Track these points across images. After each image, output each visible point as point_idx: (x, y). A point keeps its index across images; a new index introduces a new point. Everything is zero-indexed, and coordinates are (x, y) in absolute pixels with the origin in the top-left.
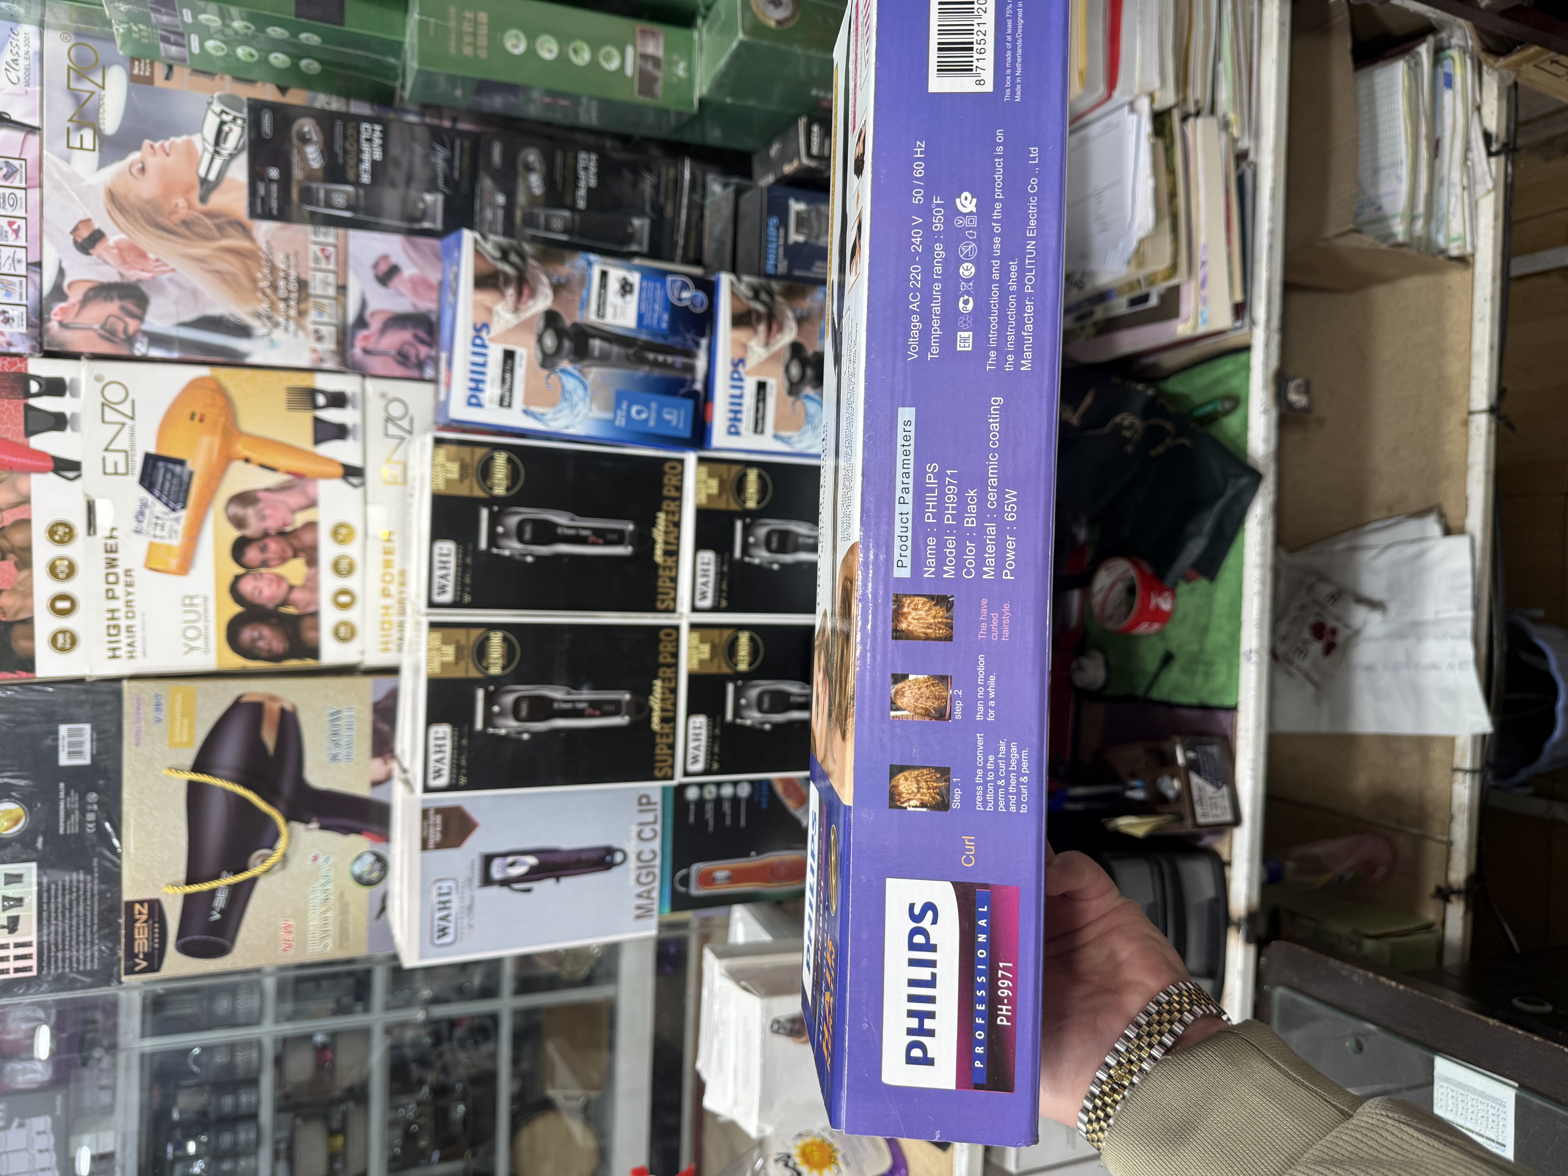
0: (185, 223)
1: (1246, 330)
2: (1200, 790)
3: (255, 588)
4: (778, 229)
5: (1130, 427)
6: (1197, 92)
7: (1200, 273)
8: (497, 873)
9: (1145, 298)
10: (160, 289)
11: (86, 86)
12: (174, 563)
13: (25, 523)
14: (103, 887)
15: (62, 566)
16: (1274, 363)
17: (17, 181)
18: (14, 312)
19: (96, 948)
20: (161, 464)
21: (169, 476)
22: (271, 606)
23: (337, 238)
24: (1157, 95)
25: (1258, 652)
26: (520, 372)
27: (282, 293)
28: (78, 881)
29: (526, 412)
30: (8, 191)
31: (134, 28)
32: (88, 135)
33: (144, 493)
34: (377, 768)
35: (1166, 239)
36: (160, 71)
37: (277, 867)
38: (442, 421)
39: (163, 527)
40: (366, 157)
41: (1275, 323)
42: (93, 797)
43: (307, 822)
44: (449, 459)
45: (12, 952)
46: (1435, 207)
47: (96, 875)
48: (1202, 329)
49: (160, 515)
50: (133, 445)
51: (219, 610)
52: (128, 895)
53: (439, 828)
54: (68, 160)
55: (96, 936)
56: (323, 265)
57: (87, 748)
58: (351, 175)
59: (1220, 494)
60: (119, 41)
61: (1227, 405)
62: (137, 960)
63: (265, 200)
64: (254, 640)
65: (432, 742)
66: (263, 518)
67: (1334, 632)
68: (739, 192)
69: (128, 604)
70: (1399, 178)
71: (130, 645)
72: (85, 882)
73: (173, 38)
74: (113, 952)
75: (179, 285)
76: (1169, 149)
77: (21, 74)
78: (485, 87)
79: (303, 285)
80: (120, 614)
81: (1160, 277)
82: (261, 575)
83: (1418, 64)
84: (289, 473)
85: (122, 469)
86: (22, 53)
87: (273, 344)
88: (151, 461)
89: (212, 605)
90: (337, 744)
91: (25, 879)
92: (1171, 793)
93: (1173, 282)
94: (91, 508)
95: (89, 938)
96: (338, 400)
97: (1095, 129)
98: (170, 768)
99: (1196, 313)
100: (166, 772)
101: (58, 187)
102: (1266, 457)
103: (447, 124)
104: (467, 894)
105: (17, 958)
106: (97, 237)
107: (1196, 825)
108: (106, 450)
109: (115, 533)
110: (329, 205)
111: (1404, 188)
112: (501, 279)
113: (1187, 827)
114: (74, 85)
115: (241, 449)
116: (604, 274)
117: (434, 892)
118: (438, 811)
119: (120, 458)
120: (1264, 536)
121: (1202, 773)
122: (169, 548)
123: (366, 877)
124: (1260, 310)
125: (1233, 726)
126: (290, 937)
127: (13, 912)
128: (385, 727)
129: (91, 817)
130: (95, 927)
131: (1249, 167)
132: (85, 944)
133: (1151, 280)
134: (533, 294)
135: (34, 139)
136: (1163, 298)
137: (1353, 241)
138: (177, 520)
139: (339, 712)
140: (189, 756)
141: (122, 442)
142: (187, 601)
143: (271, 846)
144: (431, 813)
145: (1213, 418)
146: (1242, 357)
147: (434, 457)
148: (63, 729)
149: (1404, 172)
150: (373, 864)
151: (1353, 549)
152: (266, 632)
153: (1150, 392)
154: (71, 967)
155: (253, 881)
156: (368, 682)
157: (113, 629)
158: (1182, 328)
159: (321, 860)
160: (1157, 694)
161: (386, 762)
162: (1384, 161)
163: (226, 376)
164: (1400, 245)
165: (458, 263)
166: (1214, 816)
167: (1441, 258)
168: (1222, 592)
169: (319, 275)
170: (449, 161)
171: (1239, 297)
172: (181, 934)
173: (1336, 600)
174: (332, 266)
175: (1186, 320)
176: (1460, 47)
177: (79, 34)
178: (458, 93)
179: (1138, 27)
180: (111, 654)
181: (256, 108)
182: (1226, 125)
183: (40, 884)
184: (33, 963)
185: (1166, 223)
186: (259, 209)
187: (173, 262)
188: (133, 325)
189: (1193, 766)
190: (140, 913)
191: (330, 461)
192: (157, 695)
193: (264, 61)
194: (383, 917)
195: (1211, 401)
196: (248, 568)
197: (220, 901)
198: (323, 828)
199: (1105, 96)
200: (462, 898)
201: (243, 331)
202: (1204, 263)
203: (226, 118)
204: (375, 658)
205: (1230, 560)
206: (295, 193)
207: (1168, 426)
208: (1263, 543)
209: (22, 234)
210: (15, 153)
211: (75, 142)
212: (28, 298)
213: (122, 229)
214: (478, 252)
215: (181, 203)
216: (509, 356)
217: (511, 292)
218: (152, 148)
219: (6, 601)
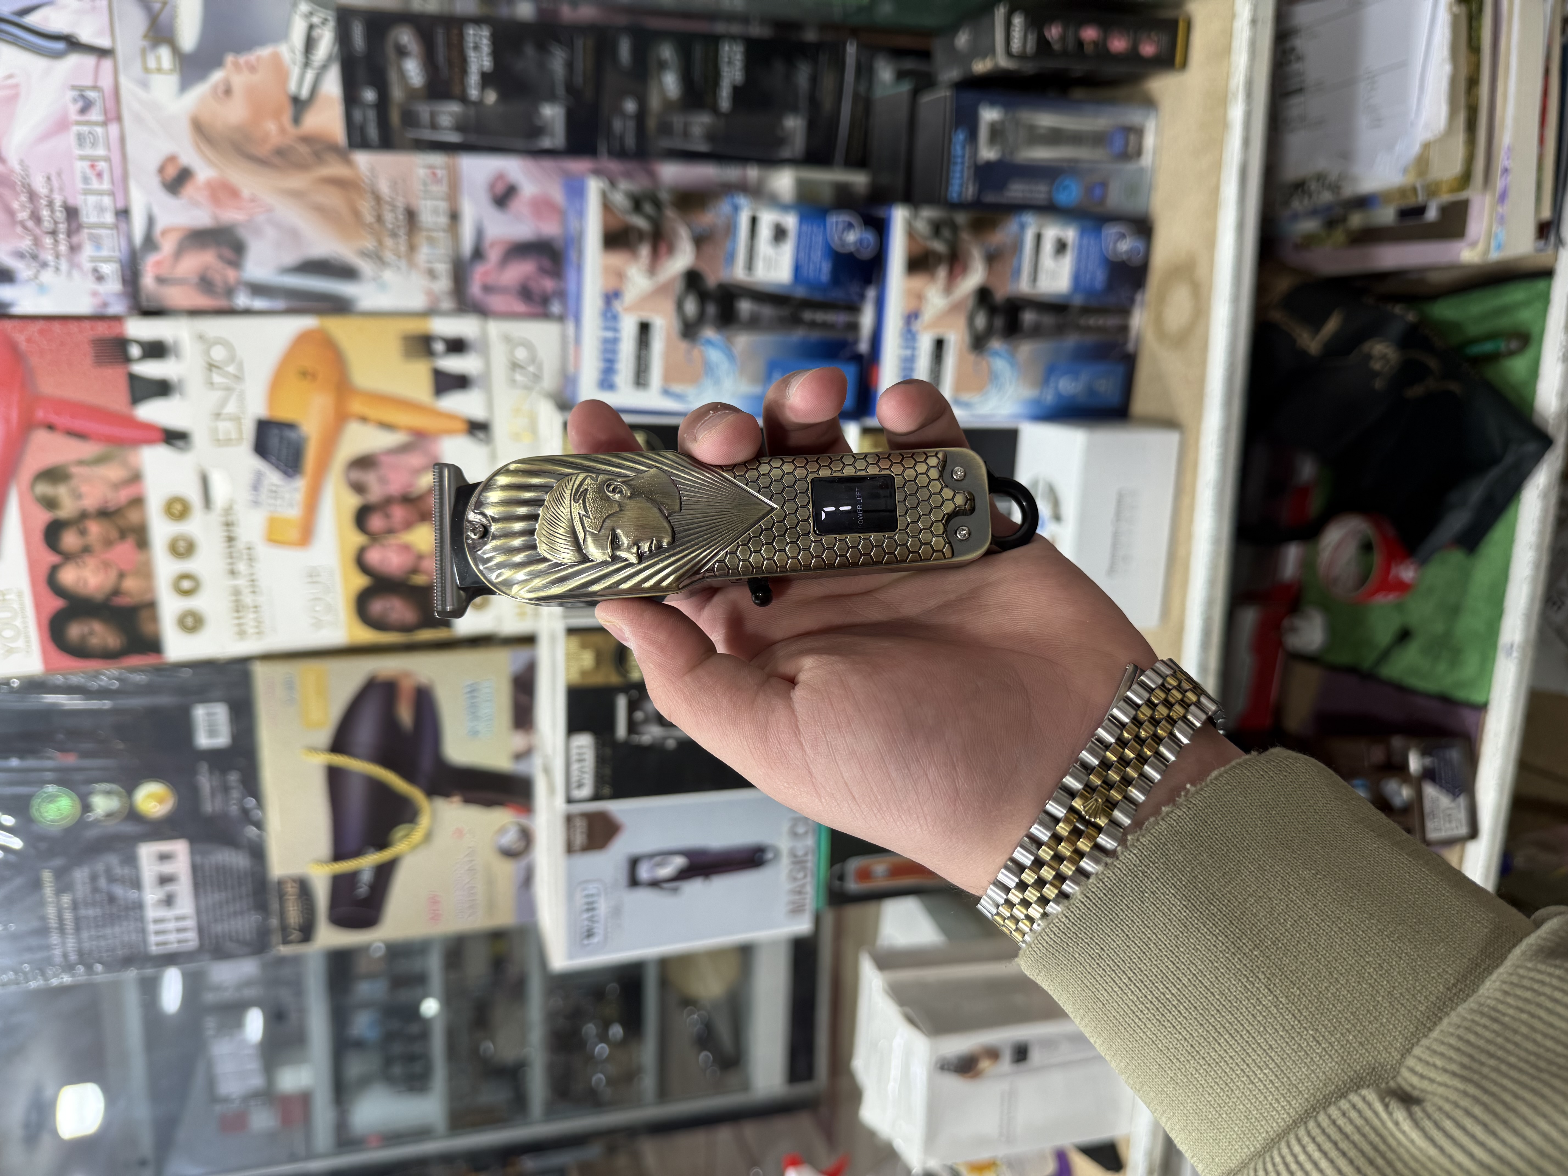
0: (280, 152)
1: (1550, 251)
2: (1435, 801)
3: (382, 558)
4: (964, 148)
5: (1382, 358)
7: (1499, 183)
8: (644, 874)
9: (1420, 210)
10: (258, 232)
12: (293, 535)
13: (139, 502)
14: (251, 862)
15: (182, 543)
17: (95, 115)
18: (107, 268)
19: (247, 918)
20: (275, 431)
21: (283, 443)
22: (399, 578)
23: (447, 164)
25: (1522, 648)
26: (658, 346)
27: (389, 226)
29: (666, 392)
30: (85, 129)
32: (165, 54)
33: (258, 462)
34: (518, 741)
35: (1460, 138)
37: (421, 845)
39: (280, 498)
40: (474, 66)
42: (234, 776)
43: (448, 796)
45: (171, 925)
48: (1495, 256)
49: (277, 484)
50: (243, 411)
51: (346, 583)
52: (276, 873)
53: (583, 831)
54: (145, 85)
56: (434, 191)
57: (224, 727)
58: (457, 90)
59: (1495, 460)
62: (290, 931)
63: (362, 129)
64: (384, 612)
65: (573, 753)
66: (384, 482)
68: (916, 93)
69: (252, 579)
71: (258, 621)
72: (237, 860)
74: (267, 922)
75: (277, 226)
76: (1475, 18)
79: (412, 215)
80: (243, 591)
81: (1444, 188)
82: (387, 543)
84: (409, 431)
85: (232, 438)
87: (383, 285)
88: (264, 427)
89: (338, 579)
90: (476, 717)
91: (178, 856)
92: (1398, 800)
93: (1461, 195)
94: (205, 482)
96: (457, 346)
98: (308, 750)
99: (1489, 235)
100: (302, 754)
101: (138, 119)
102: (1558, 415)
104: (614, 896)
105: (177, 930)
106: (185, 174)
108: (217, 418)
109: (233, 507)
112: (634, 235)
115: (356, 406)
116: (754, 221)
117: (580, 894)
118: (583, 815)
119: (229, 424)
120: (1545, 510)
121: (1438, 782)
122: (288, 519)
123: (511, 850)
125: (1480, 726)
126: (438, 908)
127: (167, 889)
128: (524, 700)
129: (233, 795)
130: (250, 899)
133: (1432, 190)
134: (671, 250)
135: (107, 64)
136: (1445, 212)
138: (295, 488)
139: (476, 683)
140: (325, 737)
141: (230, 408)
142: (313, 576)
143: (414, 822)
144: (576, 819)
145: (1491, 358)
146: (1541, 285)
148: (199, 710)
150: (517, 836)
152: (397, 603)
153: (1412, 316)
154: (228, 939)
155: (396, 858)
157: (240, 606)
158: (1467, 252)
159: (465, 834)
160: (1389, 672)
161: (526, 736)
163: (336, 326)
165: (584, 214)
166: (1447, 830)
168: (1482, 569)
169: (429, 203)
170: (570, 66)
171: (1548, 213)
172: (331, 907)
174: (442, 191)
175: (1474, 243)
180: (237, 630)
181: (346, 16)
184: (192, 935)
186: (358, 137)
187: (270, 199)
188: (231, 274)
189: (1428, 774)
190: (290, 892)
191: (453, 415)
192: (289, 677)
194: (527, 890)
195: (1492, 336)
196: (374, 538)
197: (366, 877)
198: (466, 801)
200: (609, 900)
201: (349, 273)
202: (1506, 170)
203: (315, 20)
204: (511, 626)
205: (1498, 533)
206: (395, 117)
207: (1433, 363)
208: (1543, 520)
209: (106, 177)
210: (89, 82)
211: (152, 63)
212: (120, 250)
213: (210, 163)
214: (607, 206)
215: (271, 127)
216: (644, 328)
217: (645, 251)
218: (236, 65)
219: (130, 584)
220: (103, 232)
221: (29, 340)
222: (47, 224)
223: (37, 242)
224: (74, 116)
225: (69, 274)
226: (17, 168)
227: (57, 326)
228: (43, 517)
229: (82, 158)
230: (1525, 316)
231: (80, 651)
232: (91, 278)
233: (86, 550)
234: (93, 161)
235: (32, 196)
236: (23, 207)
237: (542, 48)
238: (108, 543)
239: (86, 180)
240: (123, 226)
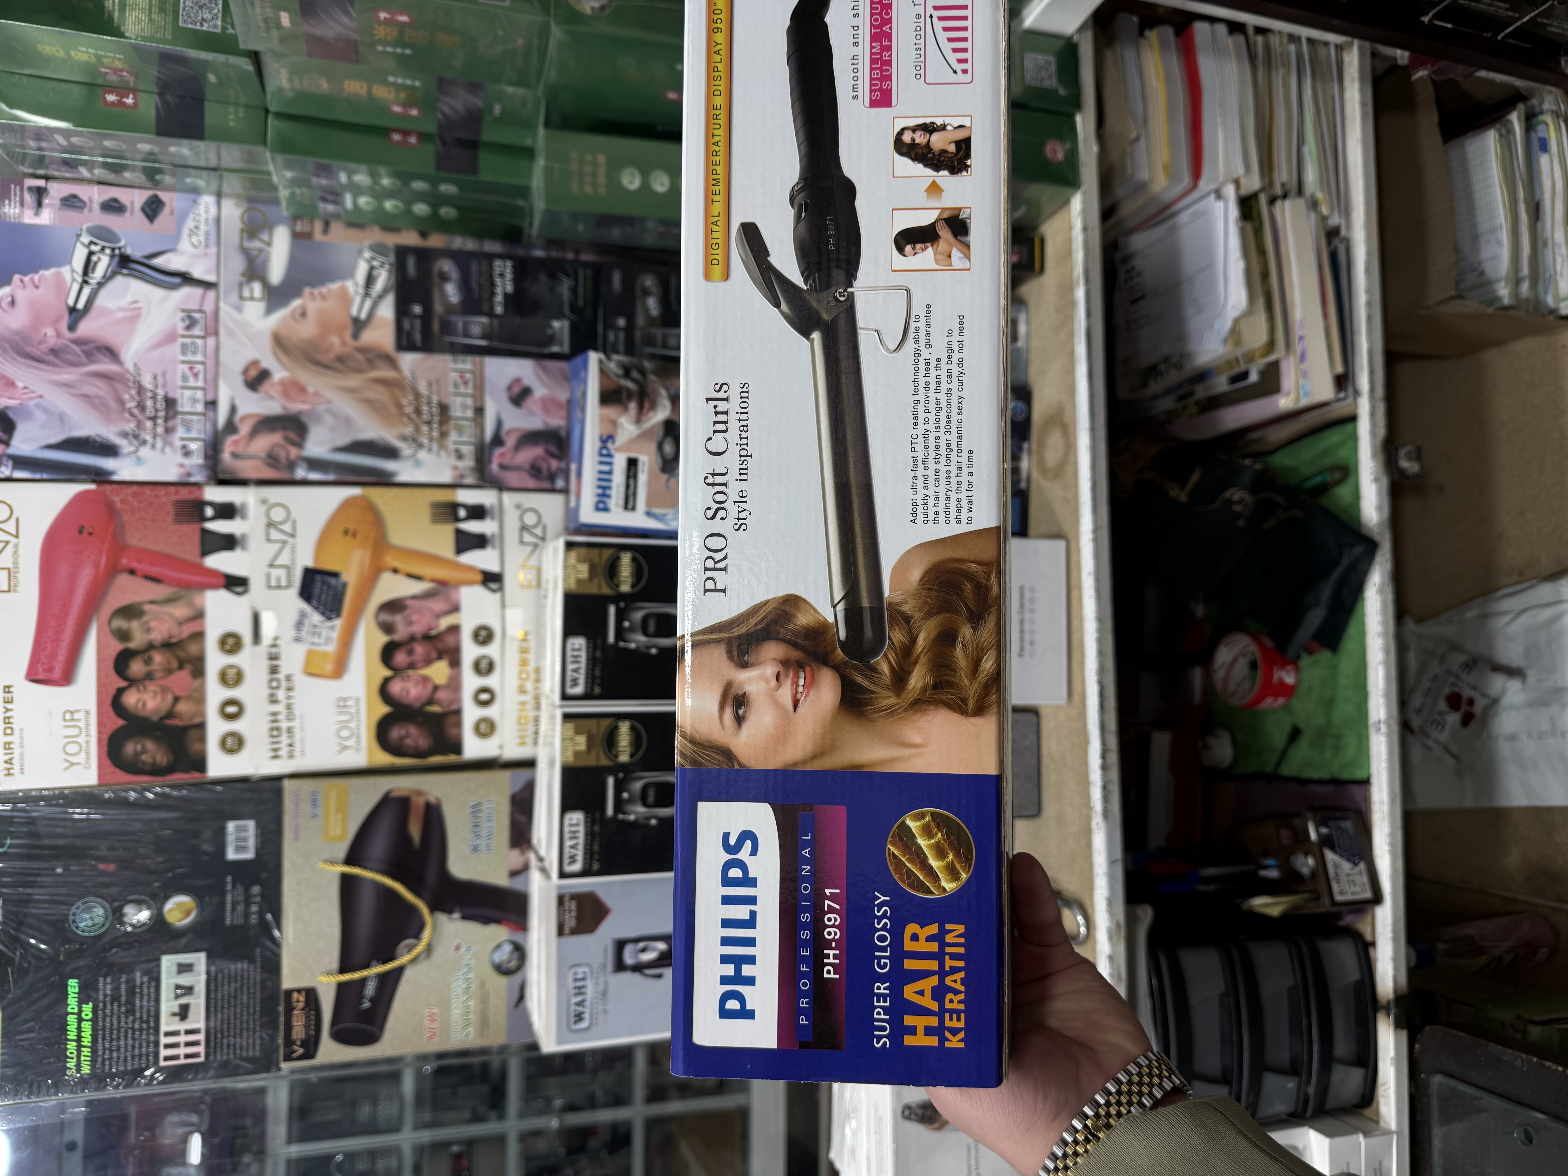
0: (340, 359)
1: (1350, 400)
2: (1336, 866)
3: (403, 689)
5: (1240, 502)
6: (1283, 175)
7: (1298, 348)
8: (629, 958)
9: (1245, 375)
10: (318, 419)
11: (256, 244)
12: (329, 667)
13: (199, 636)
14: (265, 975)
15: (231, 673)
16: (1382, 431)
17: (197, 331)
18: (194, 446)
19: (257, 1035)
20: (318, 578)
21: (325, 588)
22: (417, 705)
23: (474, 365)
24: (1243, 181)
25: (1387, 723)
26: (643, 478)
27: (425, 417)
28: (243, 970)
29: (649, 514)
30: (188, 340)
31: (298, 191)
32: (257, 287)
33: (302, 605)
34: (515, 858)
35: (1262, 317)
36: (318, 226)
37: (423, 956)
38: (572, 526)
39: (319, 635)
40: (499, 290)
41: (1380, 392)
42: (256, 889)
43: (449, 911)
44: (580, 560)
45: (182, 1039)
46: (1541, 268)
47: (259, 964)
48: (1304, 402)
49: (318, 624)
50: (293, 561)
51: (369, 710)
52: (287, 983)
53: (574, 914)
54: (239, 309)
55: (258, 1023)
56: (462, 390)
57: (251, 842)
58: (486, 307)
59: (1335, 564)
60: (284, 204)
61: (1337, 475)
62: (295, 1047)
63: (409, 335)
64: (401, 738)
65: (567, 829)
66: (410, 623)
67: (1471, 702)
69: (289, 707)
70: (1500, 243)
71: (290, 745)
72: (249, 971)
73: (330, 197)
74: (273, 1039)
75: (334, 415)
76: (1258, 232)
77: (202, 238)
78: (605, 220)
79: (444, 409)
80: (281, 717)
81: (1258, 354)
82: (408, 677)
83: (1510, 131)
84: (433, 580)
85: (284, 583)
86: (202, 219)
87: (418, 464)
88: (310, 574)
89: (363, 707)
90: (478, 836)
91: (196, 968)
92: (1305, 871)
93: (1272, 358)
94: (256, 620)
95: (251, 1026)
96: (478, 512)
97: (1184, 218)
98: (326, 861)
99: (1298, 387)
100: (321, 865)
101: (231, 334)
102: (1380, 524)
103: (570, 256)
104: (601, 981)
105: (188, 1044)
106: (264, 375)
107: (1334, 903)
108: (271, 566)
109: (278, 642)
110: (467, 335)
111: (1505, 253)
112: (624, 394)
113: (1325, 906)
114: (246, 244)
115: (390, 560)
117: (570, 978)
118: (574, 897)
119: (282, 573)
120: (1384, 604)
121: (1337, 849)
122: (324, 654)
123: (505, 966)
124: (1363, 381)
125: (1367, 799)
126: (435, 1025)
127: (184, 1001)
128: (522, 818)
129: (254, 908)
130: (257, 1016)
131: (1341, 242)
132: (248, 1031)
133: (1250, 358)
134: (653, 406)
135: (211, 294)
136: (1263, 374)
137: (1456, 307)
138: (332, 628)
139: (479, 804)
140: (342, 850)
141: (284, 559)
142: (341, 704)
143: (417, 936)
144: (567, 899)
145: (1324, 489)
146: (1349, 427)
147: (566, 559)
148: (231, 826)
149: (1504, 236)
150: (512, 954)
151: (1485, 617)
152: (413, 730)
153: (1258, 466)
154: (235, 1054)
155: (400, 970)
156: (505, 777)
157: (275, 731)
158: (1284, 403)
159: (463, 949)
160: (1286, 770)
161: (523, 853)
162: (1483, 227)
163: (376, 494)
164: (1507, 308)
165: (585, 382)
166: (1352, 894)
167: (1551, 317)
168: (1345, 663)
169: (459, 400)
170: (574, 290)
171: (1340, 369)
172: (335, 1022)
173: (1471, 669)
174: (470, 390)
175: (1288, 394)
176: (1552, 112)
177: (250, 200)
178: (581, 227)
179: (1219, 120)
180: (272, 754)
181: (402, 253)
182: (1314, 205)
183: (208, 973)
184: (201, 1049)
185: (1261, 303)
186: (405, 342)
187: (329, 394)
188: (294, 452)
189: (1327, 842)
190: (298, 1001)
191: (471, 569)
192: (314, 792)
193: (408, 212)
194: (521, 1007)
195: (1320, 472)
196: (397, 671)
197: (370, 989)
198: (465, 917)
199: (1191, 185)
200: (597, 984)
201: (391, 453)
202: (1301, 338)
203: (375, 263)
204: (513, 752)
205: (1352, 630)
206: (436, 327)
207: (1279, 499)
208: (1384, 612)
209: (201, 377)
210: (195, 306)
211: (246, 293)
212: (205, 433)
213: (285, 367)
214: (603, 372)
215: (335, 340)
216: (632, 463)
217: (633, 406)
218: (312, 294)
219: (182, 707)
220: (194, 418)
221: (123, 501)
222: (150, 412)
223: (139, 425)
224: (181, 332)
225: (163, 451)
226: (131, 368)
227: (147, 490)
228: (117, 647)
229: (183, 362)
230: (1342, 453)
231: (132, 767)
232: (179, 453)
233: (149, 676)
234: (191, 365)
235: (141, 389)
236: (132, 398)
237: (553, 277)
238: (169, 672)
239: (185, 378)
240: (210, 414)
